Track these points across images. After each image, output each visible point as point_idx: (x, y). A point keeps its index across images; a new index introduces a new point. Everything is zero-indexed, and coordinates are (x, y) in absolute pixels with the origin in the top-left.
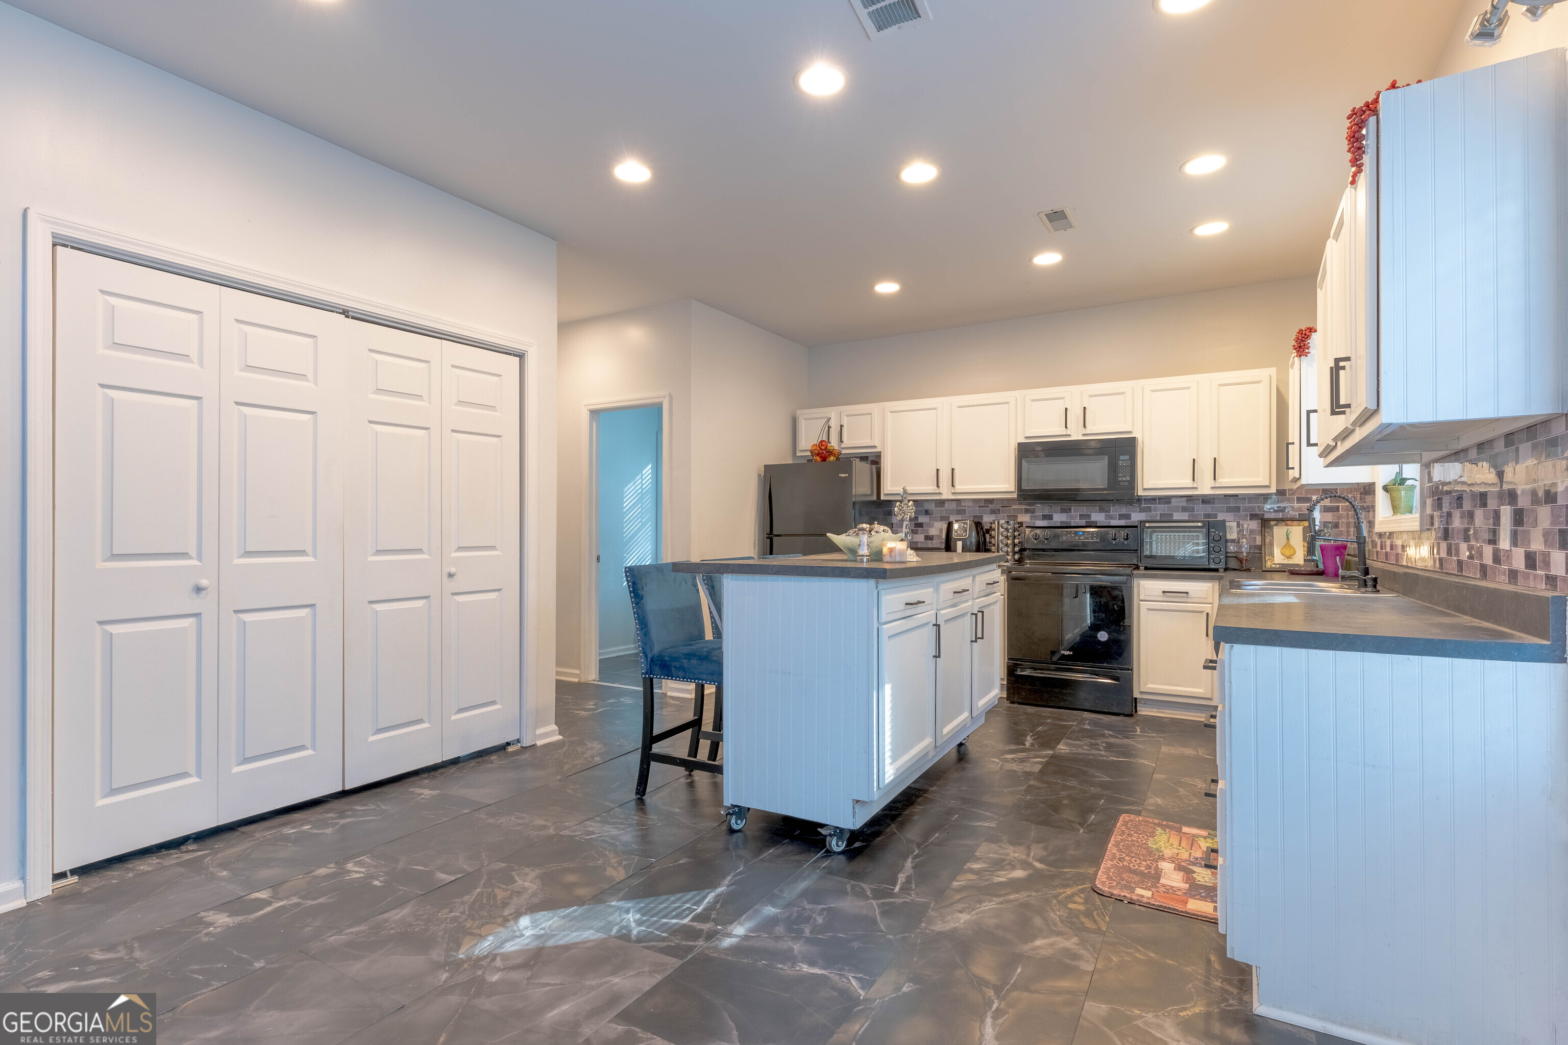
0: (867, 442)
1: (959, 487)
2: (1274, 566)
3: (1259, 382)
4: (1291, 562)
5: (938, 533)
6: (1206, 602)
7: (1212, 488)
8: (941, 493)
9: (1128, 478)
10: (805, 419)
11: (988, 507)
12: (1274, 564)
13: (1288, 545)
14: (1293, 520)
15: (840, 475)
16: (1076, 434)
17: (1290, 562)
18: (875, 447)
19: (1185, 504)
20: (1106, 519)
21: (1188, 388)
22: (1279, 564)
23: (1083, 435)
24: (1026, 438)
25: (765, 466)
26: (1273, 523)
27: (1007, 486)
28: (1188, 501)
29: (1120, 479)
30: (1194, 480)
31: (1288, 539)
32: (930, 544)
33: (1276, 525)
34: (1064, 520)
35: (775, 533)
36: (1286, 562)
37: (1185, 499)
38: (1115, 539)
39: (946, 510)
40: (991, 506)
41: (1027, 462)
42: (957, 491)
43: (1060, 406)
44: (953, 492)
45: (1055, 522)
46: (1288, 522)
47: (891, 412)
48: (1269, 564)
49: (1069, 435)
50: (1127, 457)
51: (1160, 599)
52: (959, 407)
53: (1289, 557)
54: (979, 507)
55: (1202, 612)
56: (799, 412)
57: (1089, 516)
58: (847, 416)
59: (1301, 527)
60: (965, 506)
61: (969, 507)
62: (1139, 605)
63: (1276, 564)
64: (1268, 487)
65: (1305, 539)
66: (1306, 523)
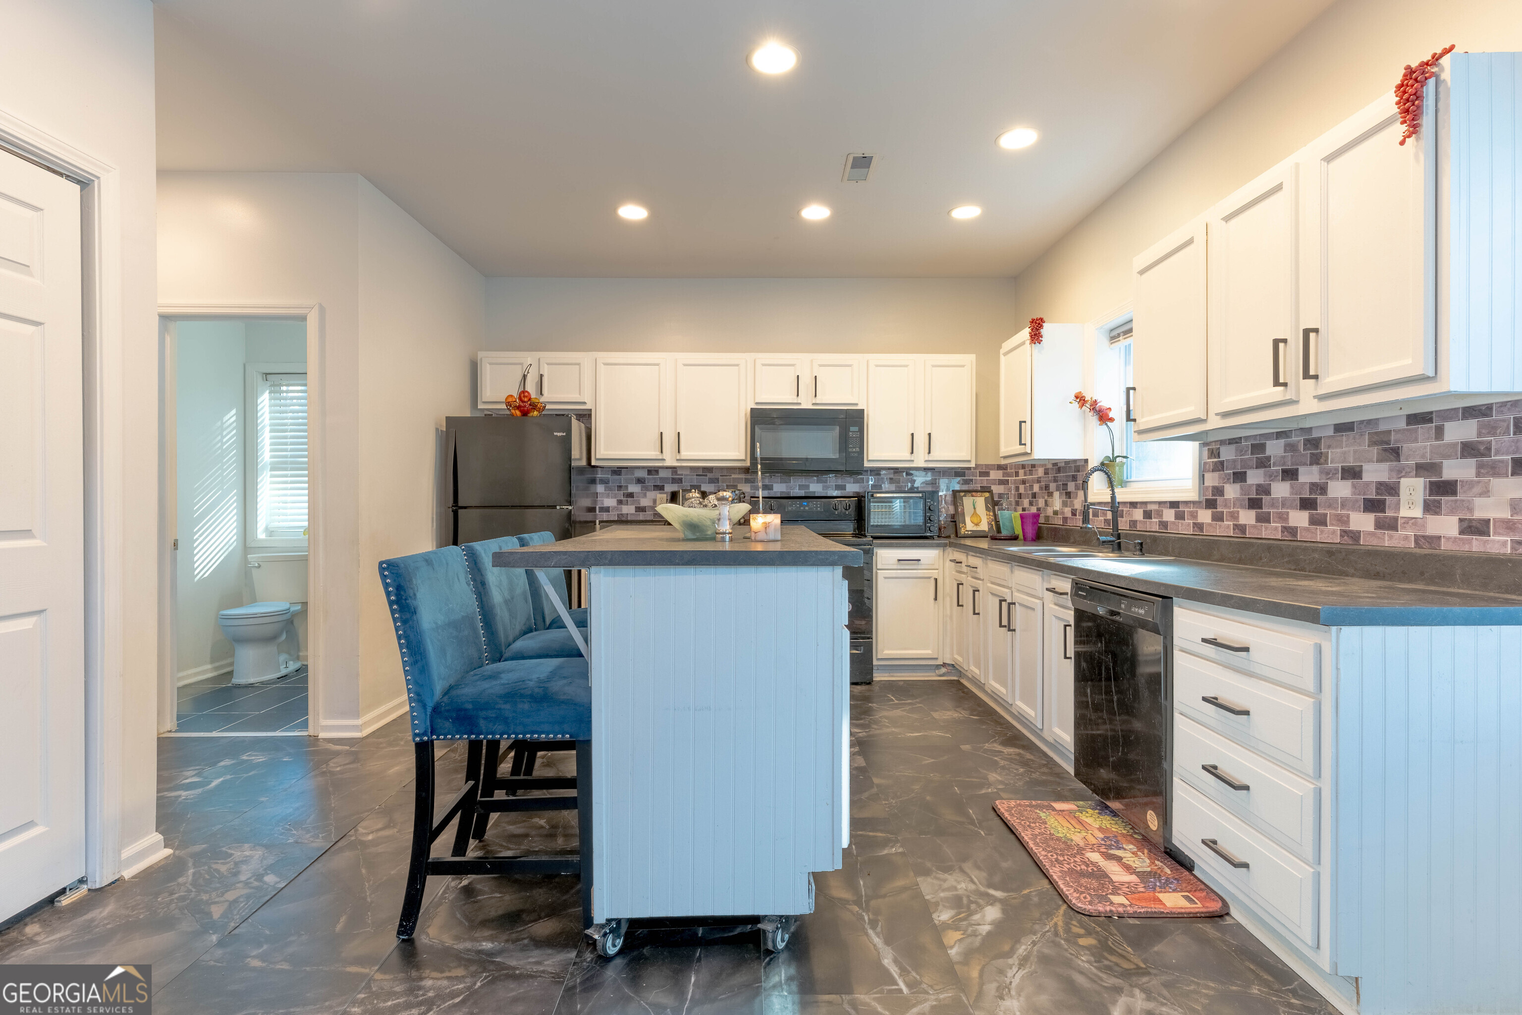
0: (575, 397)
1: (685, 454)
2: (966, 532)
3: (963, 366)
4: (979, 529)
5: (651, 504)
6: (933, 568)
7: (926, 461)
8: (664, 460)
9: (858, 449)
10: (490, 364)
11: (706, 476)
12: (967, 531)
13: (975, 514)
14: (977, 491)
15: (555, 434)
16: (806, 403)
17: (978, 529)
18: (585, 403)
19: (892, 476)
20: (823, 490)
21: (906, 366)
22: (971, 531)
23: (813, 404)
24: (757, 403)
25: (448, 419)
26: (962, 494)
27: (738, 454)
28: (895, 473)
29: (850, 450)
30: (912, 453)
31: (975, 508)
32: (641, 516)
33: (965, 496)
35: (460, 504)
36: (975, 528)
37: (892, 471)
38: (836, 509)
39: (661, 478)
40: (710, 475)
41: (761, 429)
42: (682, 458)
43: (791, 374)
44: (678, 458)
45: (776, 492)
46: (973, 493)
47: (605, 364)
48: (963, 531)
49: (800, 404)
50: (856, 429)
51: (895, 567)
52: (685, 365)
53: (977, 525)
54: (697, 475)
55: (930, 578)
56: (481, 354)
57: (808, 487)
58: (548, 364)
59: (983, 498)
60: (682, 475)
61: (687, 475)
62: (877, 573)
63: (968, 531)
64: (969, 461)
65: (987, 509)
66: (987, 495)
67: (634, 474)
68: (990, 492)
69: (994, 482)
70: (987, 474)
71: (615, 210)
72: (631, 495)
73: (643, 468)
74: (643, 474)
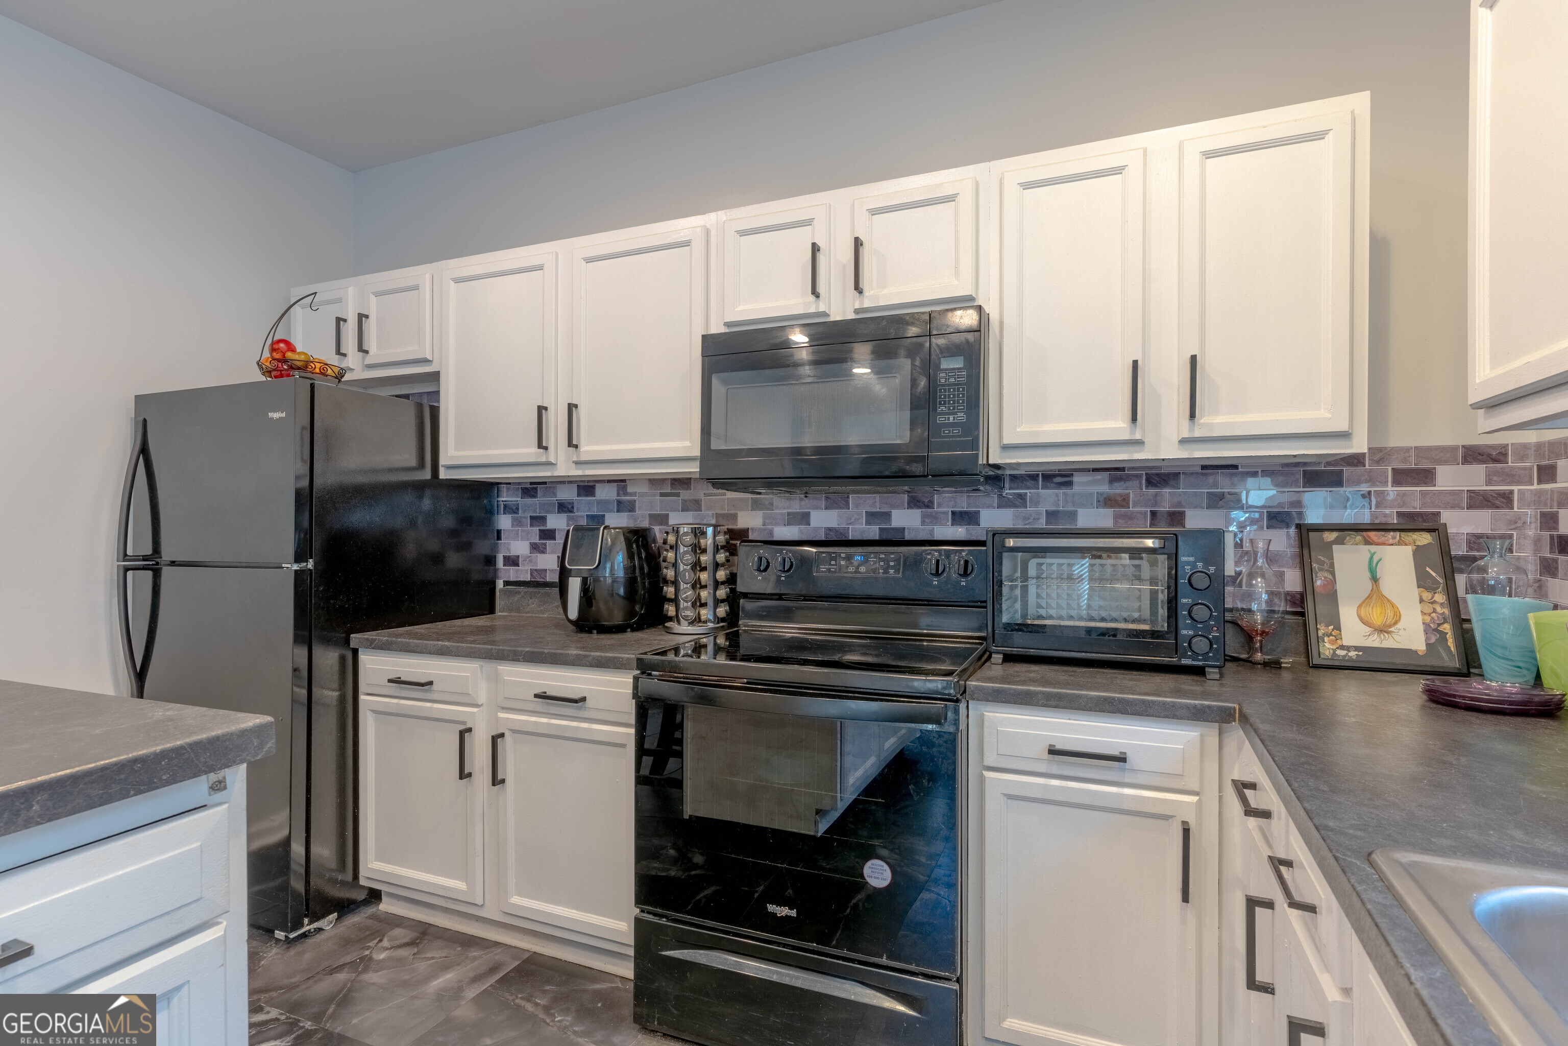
0: (415, 351)
1: (589, 449)
2: (1341, 653)
3: (1321, 135)
4: (1388, 643)
6: (1180, 787)
7: (1183, 441)
8: (553, 464)
9: (961, 417)
10: (304, 308)
11: (678, 495)
12: (1342, 647)
13: (1376, 596)
14: (1384, 528)
16: (838, 308)
17: (1386, 644)
18: (427, 361)
19: (1105, 489)
20: (923, 523)
21: (1118, 171)
22: (1357, 648)
23: (856, 308)
24: (728, 325)
25: (137, 398)
26: (1333, 536)
27: (687, 443)
28: (1112, 480)
29: (941, 419)
30: (1134, 419)
31: (1375, 579)
33: (1340, 541)
34: (834, 524)
35: (167, 555)
36: (1375, 641)
37: (1106, 474)
38: (937, 574)
39: (599, 502)
40: (685, 494)
41: (725, 382)
42: (583, 458)
43: (801, 240)
44: (575, 459)
45: (817, 529)
46: (1372, 535)
47: (458, 281)
48: (1327, 649)
49: (824, 314)
50: (958, 362)
51: (1042, 768)
52: (589, 260)
53: (1382, 630)
54: (662, 495)
55: (1167, 818)
57: (887, 516)
58: (377, 294)
59: (1408, 550)
60: (634, 494)
61: (643, 495)
62: (982, 779)
63: (1348, 648)
64: (1345, 435)
65: (1423, 581)
66: (1425, 539)
67: (555, 495)
68: (1437, 529)
69: (1453, 500)
70: (1426, 476)
74: (568, 494)
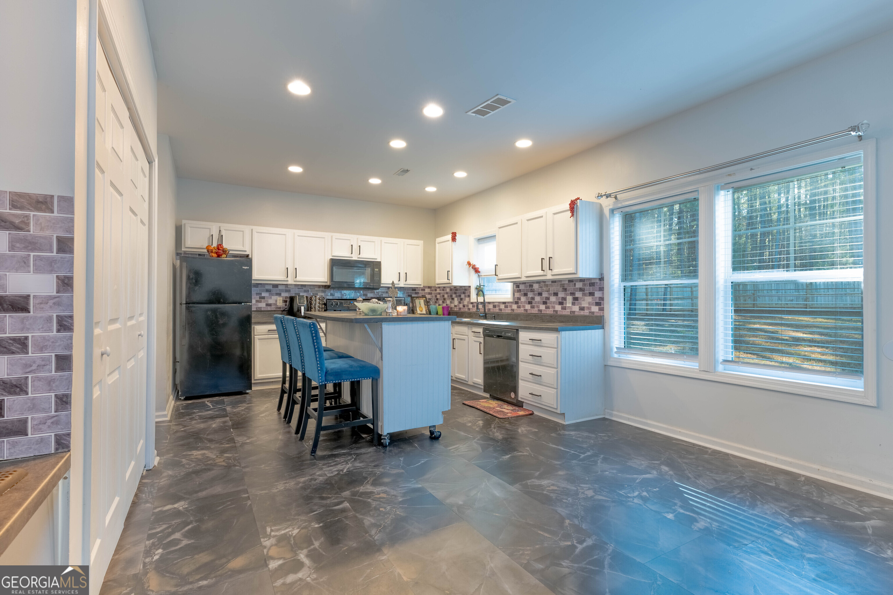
0: (240, 248)
1: (298, 278)
3: (419, 245)
5: (274, 302)
7: (404, 284)
8: (288, 281)
9: (378, 279)
10: (191, 227)
13: (420, 307)
14: (420, 297)
15: (243, 267)
16: (355, 257)
18: (246, 251)
21: (396, 244)
23: (358, 258)
24: (333, 256)
26: (415, 298)
27: (322, 279)
29: (375, 279)
30: (399, 281)
31: (420, 304)
32: (269, 308)
36: (421, 313)
39: (279, 290)
40: (304, 289)
41: (336, 268)
42: (297, 280)
43: (349, 244)
44: (295, 280)
45: (336, 297)
47: (257, 232)
49: (352, 257)
50: (377, 270)
52: (298, 236)
53: (421, 311)
54: (298, 288)
56: (184, 222)
58: (225, 230)
60: (290, 288)
61: (293, 288)
64: (421, 285)
65: (425, 305)
66: (424, 299)
67: (265, 287)
68: (426, 297)
69: (427, 293)
70: (424, 290)
71: (287, 168)
72: (263, 298)
73: (270, 284)
74: (270, 287)
